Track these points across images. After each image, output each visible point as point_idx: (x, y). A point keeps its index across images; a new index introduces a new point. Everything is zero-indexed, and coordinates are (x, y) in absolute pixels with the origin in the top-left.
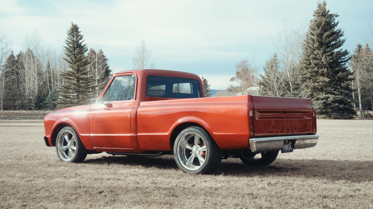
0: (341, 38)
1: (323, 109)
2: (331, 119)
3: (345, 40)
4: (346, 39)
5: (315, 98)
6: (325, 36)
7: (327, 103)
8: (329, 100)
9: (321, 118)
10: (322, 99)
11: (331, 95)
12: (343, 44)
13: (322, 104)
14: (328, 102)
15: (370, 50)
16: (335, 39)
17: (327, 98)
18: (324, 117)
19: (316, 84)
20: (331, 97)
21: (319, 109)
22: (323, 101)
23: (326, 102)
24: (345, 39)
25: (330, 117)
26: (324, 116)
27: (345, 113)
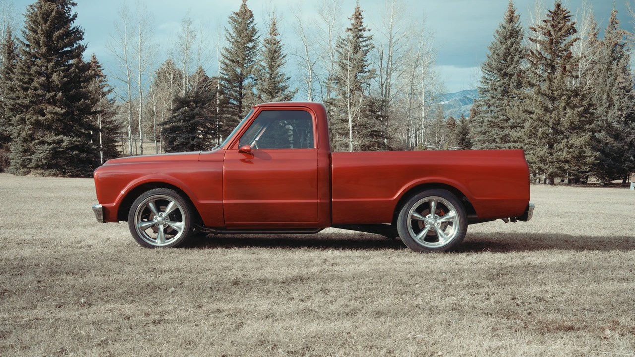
0: (82, 43)
1: (52, 159)
2: (67, 177)
3: (86, 47)
4: (88, 46)
5: (37, 141)
6: (57, 36)
7: (57, 150)
8: (63, 145)
9: (49, 175)
10: (50, 144)
11: (65, 137)
12: (82, 53)
13: (49, 151)
14: (59, 148)
15: (98, 65)
16: (71, 44)
17: (59, 142)
18: (53, 173)
19: (40, 118)
20: (66, 141)
21: (44, 159)
22: (52, 146)
23: (56, 148)
24: (86, 45)
25: (64, 174)
26: (54, 171)
27: (86, 167)
